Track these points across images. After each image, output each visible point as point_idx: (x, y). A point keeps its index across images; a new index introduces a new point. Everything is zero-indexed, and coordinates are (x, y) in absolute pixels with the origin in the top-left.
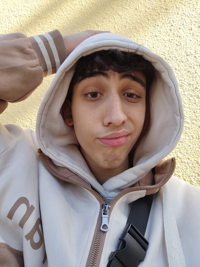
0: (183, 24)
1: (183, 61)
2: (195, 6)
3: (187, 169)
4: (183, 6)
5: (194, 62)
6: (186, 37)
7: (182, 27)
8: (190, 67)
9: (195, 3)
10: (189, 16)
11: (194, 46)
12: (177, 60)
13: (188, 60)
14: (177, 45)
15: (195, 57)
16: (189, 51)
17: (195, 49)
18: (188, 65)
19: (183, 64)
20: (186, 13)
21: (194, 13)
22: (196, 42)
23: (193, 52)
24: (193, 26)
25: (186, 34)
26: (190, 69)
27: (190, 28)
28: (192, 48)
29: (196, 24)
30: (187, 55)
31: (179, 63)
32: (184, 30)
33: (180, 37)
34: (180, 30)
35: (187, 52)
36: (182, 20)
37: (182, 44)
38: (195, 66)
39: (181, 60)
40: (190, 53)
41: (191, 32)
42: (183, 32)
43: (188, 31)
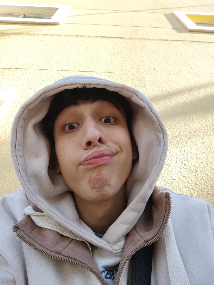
0: (171, 158)
1: (169, 182)
2: (180, 148)
4: (172, 146)
5: (177, 186)
6: (173, 167)
7: (170, 159)
8: (174, 188)
9: (181, 147)
10: (176, 154)
11: (178, 174)
12: (164, 180)
13: (172, 183)
14: (165, 170)
15: (178, 182)
16: (174, 177)
17: (178, 177)
18: (172, 187)
19: (169, 185)
20: (174, 151)
21: (179, 153)
22: (179, 172)
23: (177, 178)
24: (177, 161)
25: (173, 165)
26: (173, 190)
27: (176, 162)
28: (176, 175)
29: (180, 160)
30: (172, 179)
31: (166, 183)
32: (172, 161)
33: (168, 165)
34: (168, 161)
35: (172, 177)
36: (171, 155)
37: (170, 170)
38: (177, 189)
39: (168, 182)
40: (174, 178)
41: (177, 164)
42: (171, 163)
43: (174, 163)
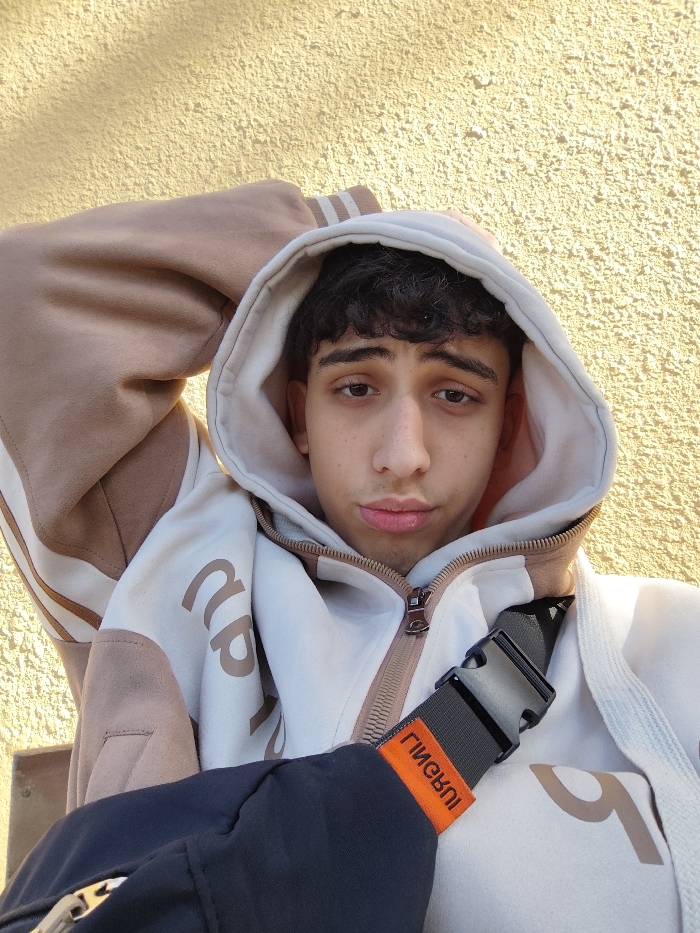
3: (688, 464)
12: (674, 74)
31: (682, 87)
